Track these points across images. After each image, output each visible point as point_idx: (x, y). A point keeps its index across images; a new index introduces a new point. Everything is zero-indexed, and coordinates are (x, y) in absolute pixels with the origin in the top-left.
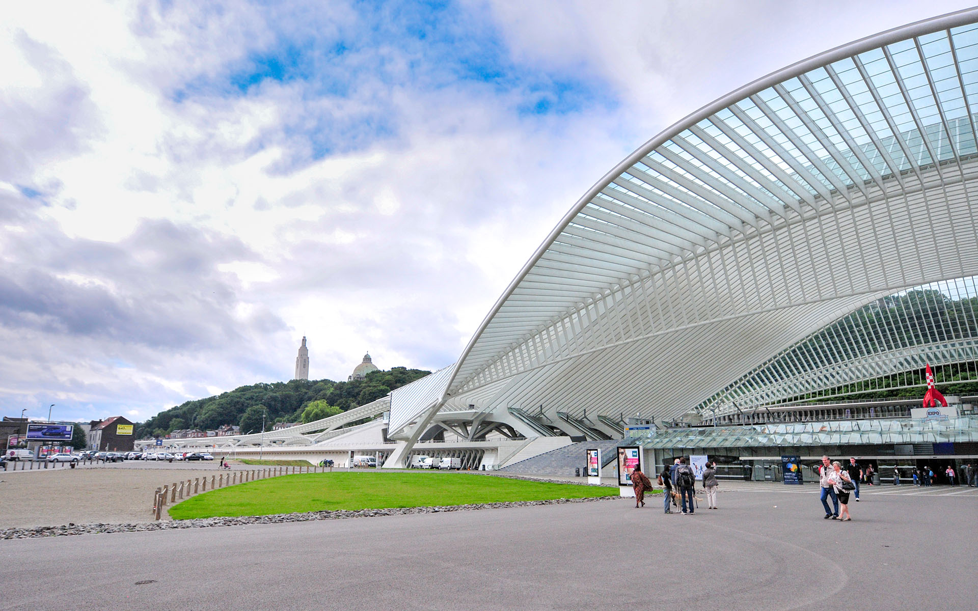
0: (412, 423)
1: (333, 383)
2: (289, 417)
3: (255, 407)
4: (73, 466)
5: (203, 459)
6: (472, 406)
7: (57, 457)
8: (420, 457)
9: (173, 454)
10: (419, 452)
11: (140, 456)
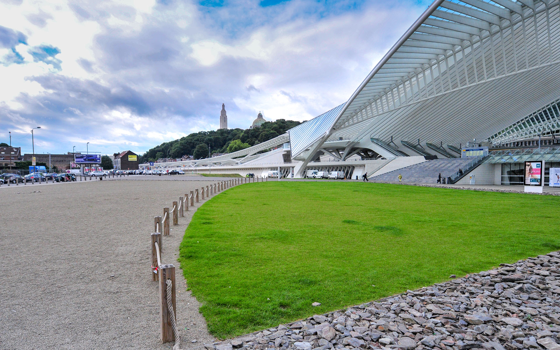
0: (307, 150)
1: (242, 131)
2: (219, 150)
3: (201, 145)
4: (101, 179)
5: (179, 174)
6: (341, 139)
7: (94, 173)
8: (313, 171)
9: (161, 171)
10: (312, 168)
11: (142, 172)
